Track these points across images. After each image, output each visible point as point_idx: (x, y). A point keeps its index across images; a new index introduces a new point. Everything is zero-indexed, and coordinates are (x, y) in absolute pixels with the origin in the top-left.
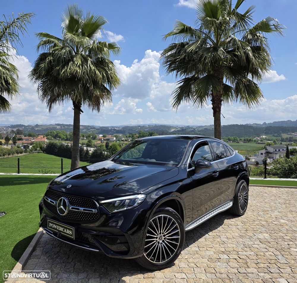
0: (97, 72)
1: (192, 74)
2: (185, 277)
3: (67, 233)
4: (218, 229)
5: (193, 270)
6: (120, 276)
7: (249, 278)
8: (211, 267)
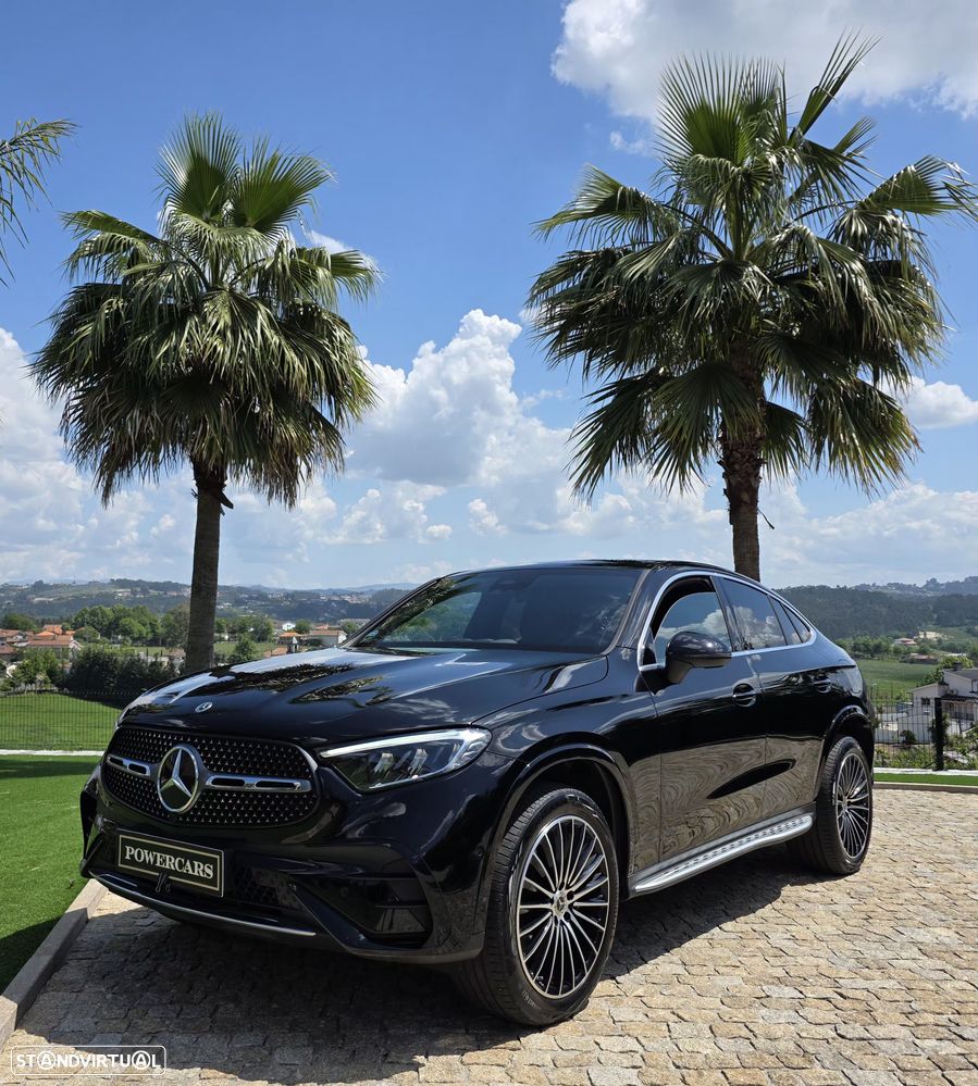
0: (290, 355)
1: (645, 366)
2: (637, 1047)
3: (196, 873)
4: (759, 912)
5: (665, 1027)
6: (389, 1042)
7: (881, 1054)
8: (736, 1019)
